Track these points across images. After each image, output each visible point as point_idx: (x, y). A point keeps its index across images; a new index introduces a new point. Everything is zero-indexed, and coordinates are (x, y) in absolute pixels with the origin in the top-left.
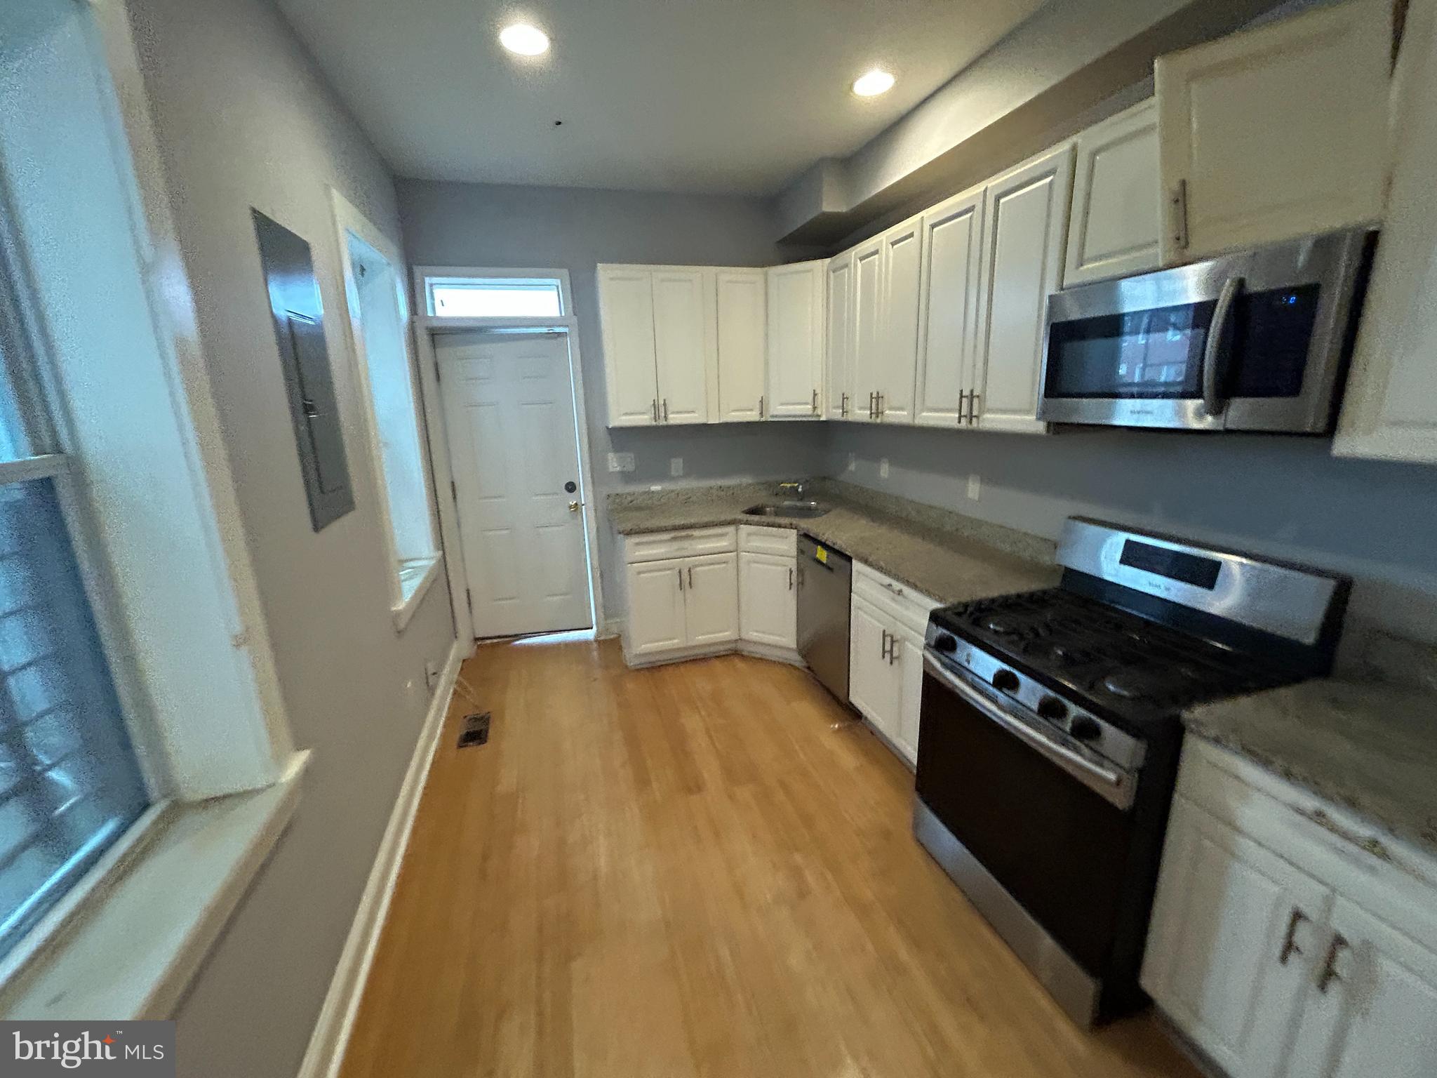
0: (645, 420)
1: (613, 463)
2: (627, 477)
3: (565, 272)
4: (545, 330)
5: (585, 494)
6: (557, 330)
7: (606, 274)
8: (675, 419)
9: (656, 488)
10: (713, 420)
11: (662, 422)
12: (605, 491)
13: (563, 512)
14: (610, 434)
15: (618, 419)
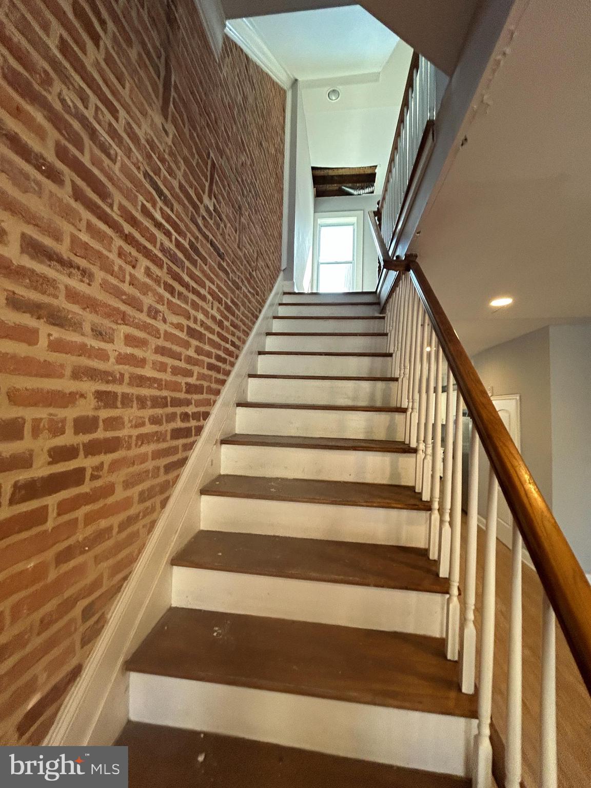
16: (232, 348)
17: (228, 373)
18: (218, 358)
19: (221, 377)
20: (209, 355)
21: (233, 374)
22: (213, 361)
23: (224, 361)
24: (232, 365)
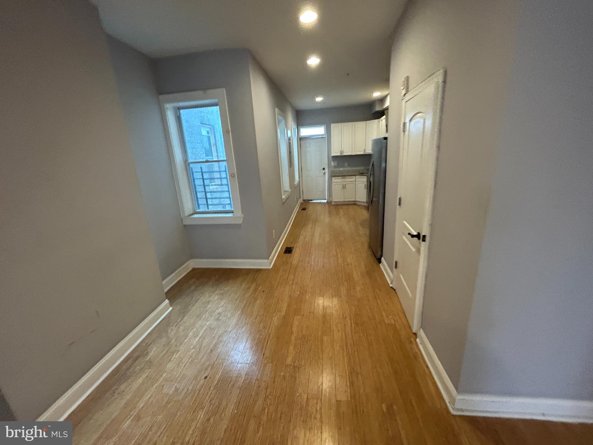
0: (339, 154)
1: (333, 164)
2: (335, 167)
3: (325, 125)
4: (321, 136)
5: (326, 170)
6: (323, 136)
7: (333, 125)
8: (345, 154)
9: (341, 169)
10: (353, 154)
11: (342, 155)
12: (331, 169)
13: (322, 174)
14: (333, 158)
15: (333, 154)
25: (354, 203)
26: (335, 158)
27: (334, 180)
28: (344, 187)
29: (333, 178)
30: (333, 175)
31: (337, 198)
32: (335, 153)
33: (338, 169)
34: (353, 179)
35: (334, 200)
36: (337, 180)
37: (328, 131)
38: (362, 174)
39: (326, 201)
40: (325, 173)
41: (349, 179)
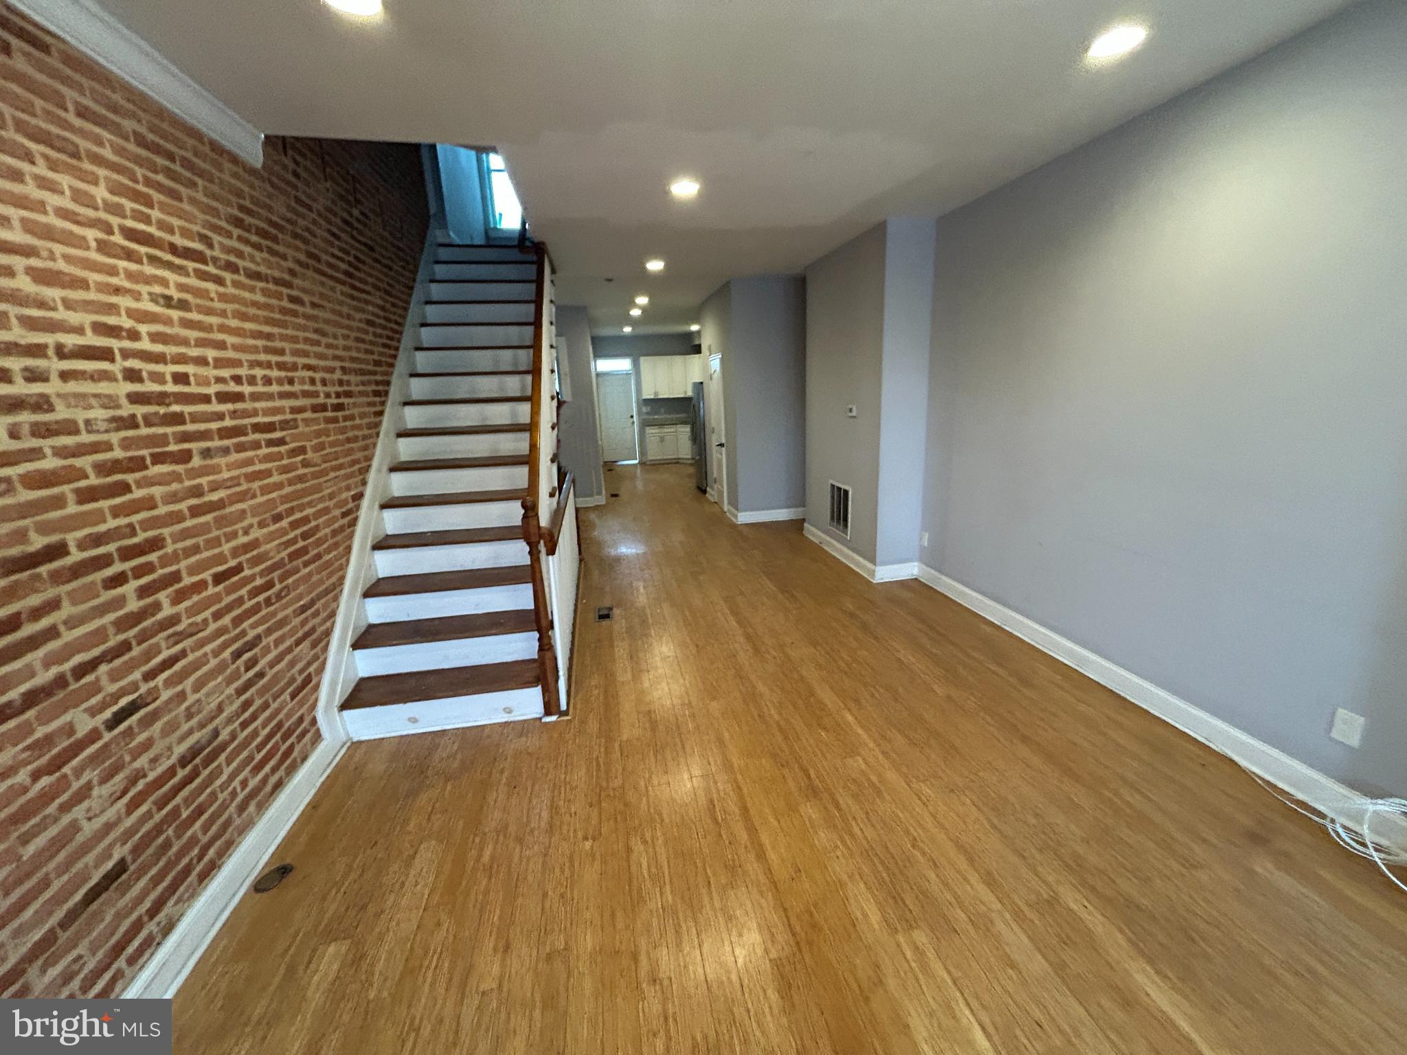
0: (652, 397)
1: (644, 409)
3: (632, 358)
4: (626, 373)
5: (635, 419)
6: (629, 373)
8: (660, 397)
9: (657, 416)
10: (671, 397)
11: (657, 398)
12: (642, 417)
13: (630, 423)
14: (643, 401)
15: (645, 397)
16: (395, 327)
17: (397, 349)
18: (388, 338)
19: (393, 352)
20: (381, 336)
21: (401, 349)
22: (385, 341)
23: (392, 339)
24: (399, 341)
25: (677, 462)
26: (647, 402)
27: (649, 430)
28: (662, 440)
29: (647, 428)
30: (645, 424)
31: (654, 454)
32: (648, 394)
33: (651, 417)
34: (672, 429)
35: (650, 458)
36: (653, 431)
37: (636, 365)
38: (684, 423)
39: (636, 462)
40: (633, 423)
41: (668, 430)
